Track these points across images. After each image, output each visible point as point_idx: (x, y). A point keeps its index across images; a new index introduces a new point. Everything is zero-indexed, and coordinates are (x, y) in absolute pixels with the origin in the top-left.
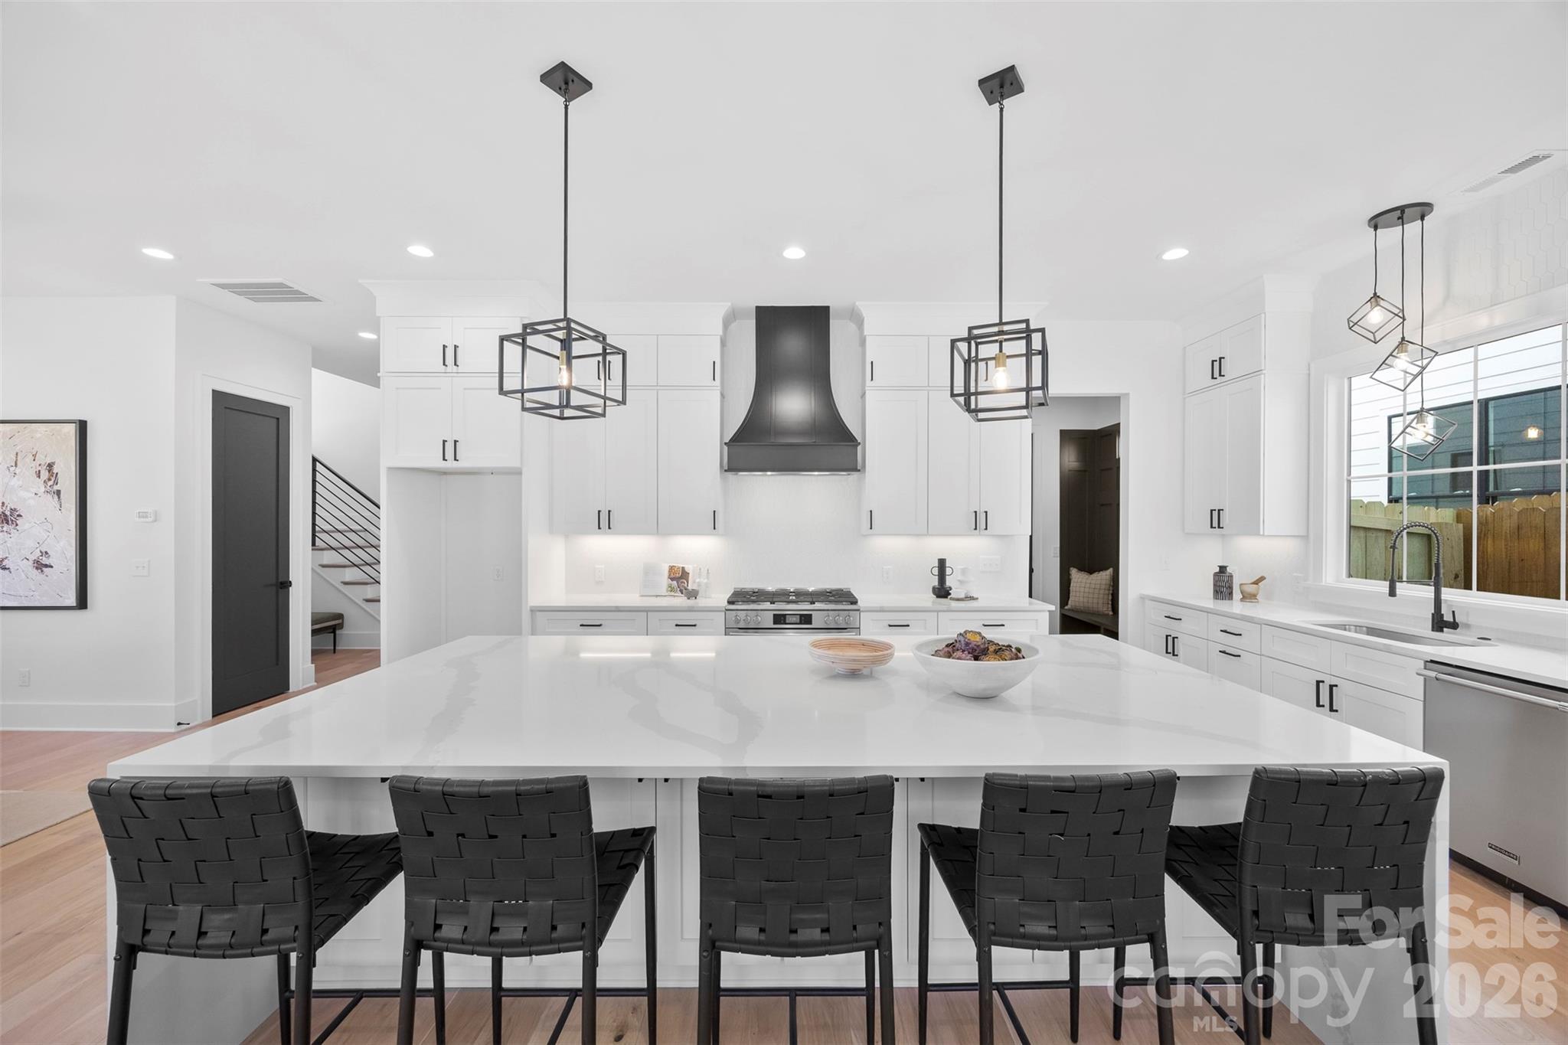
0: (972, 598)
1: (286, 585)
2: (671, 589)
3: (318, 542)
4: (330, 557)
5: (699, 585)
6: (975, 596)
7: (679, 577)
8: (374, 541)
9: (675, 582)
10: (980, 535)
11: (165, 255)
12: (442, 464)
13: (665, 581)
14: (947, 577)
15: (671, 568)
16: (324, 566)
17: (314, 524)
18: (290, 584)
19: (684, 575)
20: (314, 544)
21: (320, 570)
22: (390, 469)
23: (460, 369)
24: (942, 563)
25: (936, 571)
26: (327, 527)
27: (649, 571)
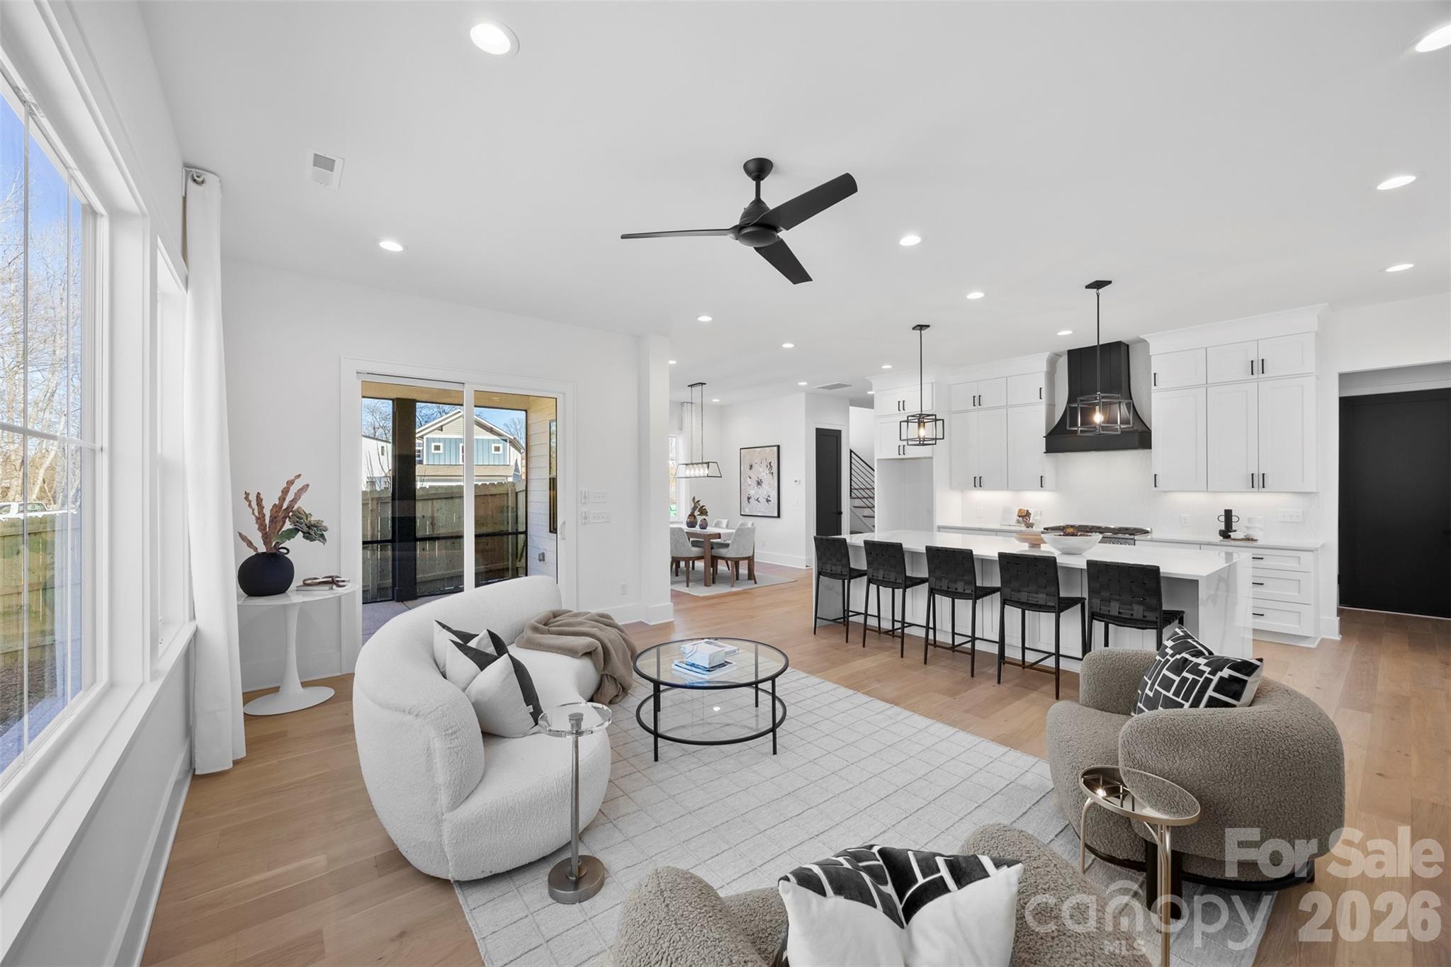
0: (1252, 540)
1: (840, 513)
2: (1018, 522)
3: (853, 495)
4: (858, 503)
5: (1036, 520)
6: (1255, 539)
7: (1024, 516)
8: (872, 495)
9: (1021, 518)
10: (1259, 492)
11: (805, 384)
12: (899, 457)
13: (1015, 517)
14: (1233, 523)
15: (1020, 510)
16: (855, 507)
17: (851, 485)
18: (842, 513)
19: (1028, 514)
20: (851, 495)
21: (853, 508)
22: (878, 460)
23: (906, 411)
24: (1228, 514)
25: (1223, 518)
26: (857, 487)
27: (1006, 511)
